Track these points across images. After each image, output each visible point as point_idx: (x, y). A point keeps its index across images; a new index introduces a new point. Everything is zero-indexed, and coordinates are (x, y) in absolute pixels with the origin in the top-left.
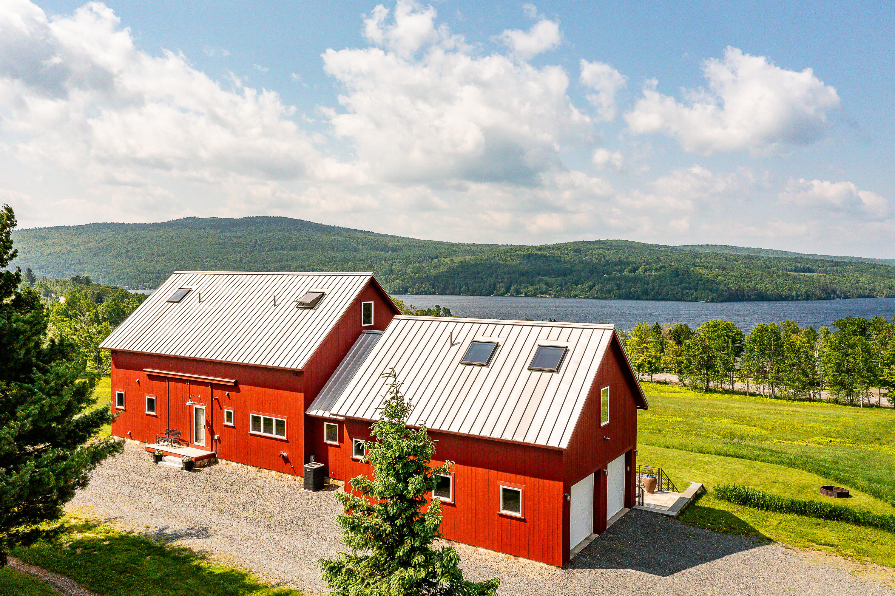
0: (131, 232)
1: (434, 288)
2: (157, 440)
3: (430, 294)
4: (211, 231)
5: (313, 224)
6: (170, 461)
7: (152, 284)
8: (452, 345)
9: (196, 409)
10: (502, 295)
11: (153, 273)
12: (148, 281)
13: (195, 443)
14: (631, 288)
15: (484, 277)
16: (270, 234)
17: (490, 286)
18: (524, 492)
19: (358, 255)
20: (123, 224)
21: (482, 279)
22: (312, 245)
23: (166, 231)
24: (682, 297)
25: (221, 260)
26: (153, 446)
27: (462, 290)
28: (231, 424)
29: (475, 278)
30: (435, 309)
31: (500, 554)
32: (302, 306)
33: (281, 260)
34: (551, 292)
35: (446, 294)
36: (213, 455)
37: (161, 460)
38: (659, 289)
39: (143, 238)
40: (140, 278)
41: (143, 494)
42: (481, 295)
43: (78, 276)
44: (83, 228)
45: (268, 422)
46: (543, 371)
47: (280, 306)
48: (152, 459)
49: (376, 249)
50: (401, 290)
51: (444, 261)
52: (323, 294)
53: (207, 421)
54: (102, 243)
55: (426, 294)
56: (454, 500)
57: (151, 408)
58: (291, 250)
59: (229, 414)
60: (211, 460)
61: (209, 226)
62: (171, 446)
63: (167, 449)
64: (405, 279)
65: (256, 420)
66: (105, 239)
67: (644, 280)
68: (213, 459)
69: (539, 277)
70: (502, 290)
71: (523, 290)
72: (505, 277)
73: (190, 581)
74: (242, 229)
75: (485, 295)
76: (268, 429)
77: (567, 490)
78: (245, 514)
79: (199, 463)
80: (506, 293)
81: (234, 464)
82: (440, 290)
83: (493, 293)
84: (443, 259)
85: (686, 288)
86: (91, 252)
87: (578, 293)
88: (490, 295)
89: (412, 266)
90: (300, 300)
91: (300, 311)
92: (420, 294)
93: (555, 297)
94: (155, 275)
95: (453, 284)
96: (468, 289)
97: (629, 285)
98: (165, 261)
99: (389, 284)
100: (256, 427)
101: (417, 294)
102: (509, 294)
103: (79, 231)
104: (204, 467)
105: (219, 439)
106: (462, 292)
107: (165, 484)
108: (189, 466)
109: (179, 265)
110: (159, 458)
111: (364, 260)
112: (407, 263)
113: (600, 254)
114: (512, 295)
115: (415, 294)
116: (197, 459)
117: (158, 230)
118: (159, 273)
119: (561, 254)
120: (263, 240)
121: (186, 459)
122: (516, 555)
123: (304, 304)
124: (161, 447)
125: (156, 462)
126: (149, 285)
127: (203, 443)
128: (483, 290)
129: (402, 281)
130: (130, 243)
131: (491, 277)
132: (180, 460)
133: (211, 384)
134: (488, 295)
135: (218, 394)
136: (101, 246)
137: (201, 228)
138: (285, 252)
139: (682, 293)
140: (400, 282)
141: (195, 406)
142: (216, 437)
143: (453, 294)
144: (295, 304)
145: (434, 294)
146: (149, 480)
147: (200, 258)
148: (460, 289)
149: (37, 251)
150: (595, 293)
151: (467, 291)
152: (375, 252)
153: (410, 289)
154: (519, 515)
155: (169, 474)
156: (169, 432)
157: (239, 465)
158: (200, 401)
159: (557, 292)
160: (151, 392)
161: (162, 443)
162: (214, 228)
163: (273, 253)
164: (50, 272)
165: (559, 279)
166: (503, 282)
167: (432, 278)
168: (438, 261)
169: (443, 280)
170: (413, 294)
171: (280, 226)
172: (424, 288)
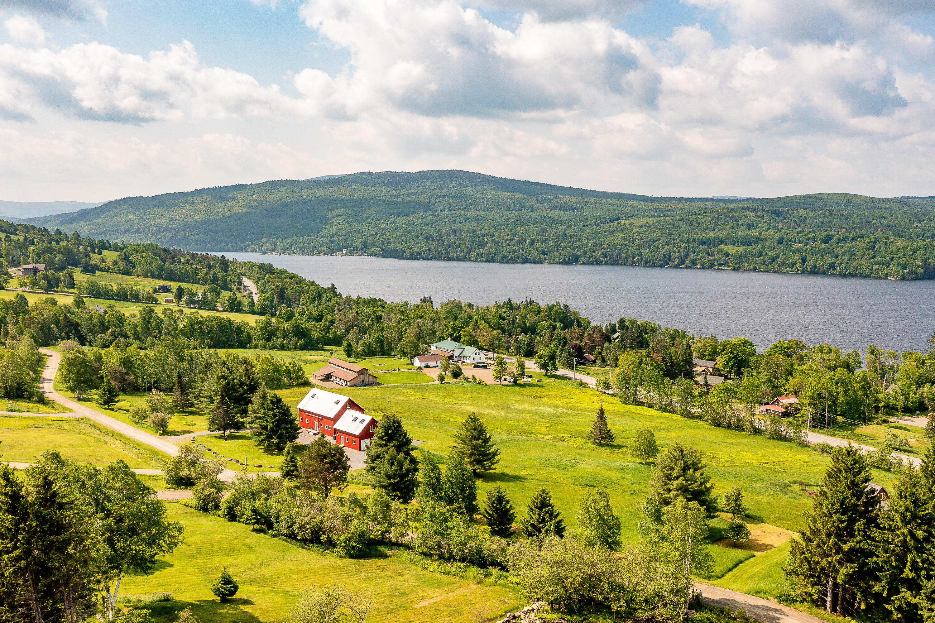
0: (306, 191)
1: (606, 257)
3: (601, 264)
4: (384, 189)
5: (491, 178)
7: (326, 250)
10: (677, 266)
11: (327, 237)
14: (817, 261)
15: (660, 246)
16: (445, 191)
17: (665, 256)
19: (534, 215)
20: (298, 181)
21: (657, 248)
22: (487, 204)
23: (340, 189)
24: (871, 273)
25: (393, 222)
27: (635, 260)
28: (322, 427)
29: (650, 246)
33: (454, 222)
34: (729, 264)
35: (618, 264)
38: (847, 263)
40: (315, 242)
42: (654, 266)
49: (555, 208)
50: (571, 259)
51: (623, 225)
52: (340, 401)
55: (597, 264)
58: (464, 209)
61: (383, 182)
64: (577, 247)
66: (281, 199)
67: (834, 252)
69: (721, 246)
70: (677, 261)
71: (699, 262)
72: (683, 247)
74: (416, 185)
75: (659, 267)
80: (682, 264)
82: (611, 259)
83: (667, 264)
84: (623, 222)
85: (877, 264)
87: (757, 266)
88: (664, 267)
89: (587, 231)
90: (335, 402)
92: (591, 264)
93: (733, 270)
94: (329, 238)
95: (627, 252)
96: (642, 259)
97: (815, 258)
98: (339, 223)
99: (559, 252)
101: (588, 263)
102: (684, 266)
103: (256, 190)
106: (635, 263)
109: (352, 227)
111: (538, 223)
112: (584, 226)
114: (687, 267)
115: (586, 264)
117: (332, 187)
118: (333, 237)
119: (756, 216)
120: (436, 198)
126: (324, 252)
128: (656, 261)
129: (573, 249)
130: (305, 202)
131: (668, 245)
134: (661, 266)
137: (375, 185)
138: (459, 212)
139: (872, 269)
140: (571, 250)
143: (625, 264)
145: (606, 263)
148: (633, 258)
149: (219, 213)
150: (776, 267)
151: (639, 261)
152: (553, 211)
153: (581, 259)
159: (736, 264)
162: (387, 185)
163: (446, 213)
164: (232, 236)
165: (742, 249)
166: (679, 252)
167: (605, 246)
168: (618, 224)
169: (616, 249)
170: (583, 264)
171: (456, 181)
172: (596, 257)
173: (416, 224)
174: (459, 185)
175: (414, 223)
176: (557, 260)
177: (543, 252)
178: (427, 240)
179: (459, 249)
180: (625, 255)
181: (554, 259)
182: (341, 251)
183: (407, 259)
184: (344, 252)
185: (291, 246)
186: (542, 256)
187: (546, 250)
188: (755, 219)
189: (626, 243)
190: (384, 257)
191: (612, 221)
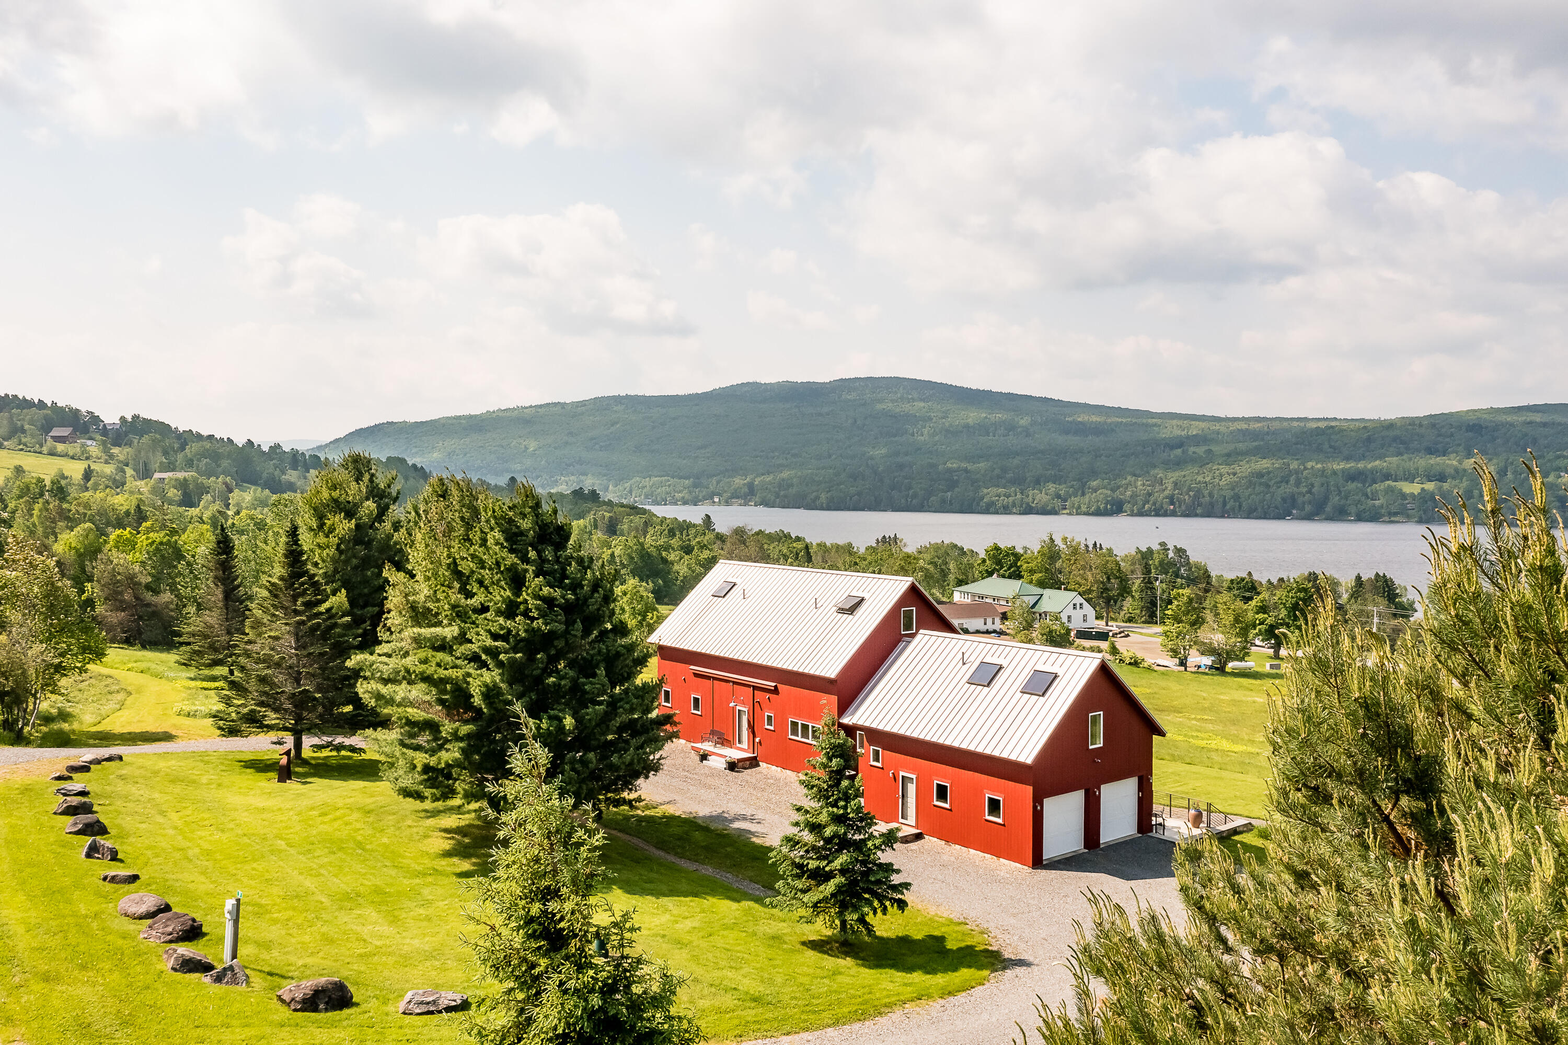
0: (656, 410)
1: (1172, 503)
2: (703, 740)
3: (1165, 515)
4: (780, 405)
5: (956, 389)
6: (714, 760)
7: (687, 496)
8: (964, 664)
9: (739, 711)
10: (1308, 517)
12: (680, 492)
13: (738, 745)
15: (1271, 483)
17: (1284, 500)
18: (1004, 800)
21: (1268, 486)
23: (710, 407)
25: (795, 455)
26: (698, 745)
27: (1228, 507)
28: (772, 728)
29: (1253, 484)
30: (1159, 547)
31: (986, 855)
32: (842, 611)
34: (1411, 512)
35: (1196, 515)
36: (755, 758)
37: (706, 759)
39: (674, 419)
40: (669, 486)
41: (691, 788)
42: (1265, 518)
43: (581, 488)
44: (585, 405)
45: (805, 727)
46: (1032, 694)
47: (822, 608)
48: (698, 758)
49: (1067, 432)
50: (1109, 507)
51: (1194, 453)
52: (863, 599)
53: (749, 722)
54: (613, 429)
55: (1157, 515)
56: (951, 805)
57: (696, 707)
59: (769, 718)
60: (753, 763)
61: (777, 396)
62: (715, 746)
63: (712, 749)
64: (1119, 487)
65: (794, 724)
66: (617, 423)
68: (754, 762)
69: (1388, 482)
70: (1308, 508)
71: (1353, 509)
72: (1316, 484)
73: (729, 849)
74: (830, 399)
75: (1274, 518)
76: (805, 735)
77: (1038, 800)
78: (778, 810)
79: (740, 764)
80: (1316, 515)
81: (774, 768)
82: (1183, 507)
83: (1291, 513)
84: (1192, 449)
86: (596, 444)
88: (1284, 518)
89: (1131, 462)
90: (840, 605)
91: (840, 615)
92: (1147, 515)
93: (1420, 521)
94: (691, 480)
95: (1211, 495)
96: (1240, 506)
98: (708, 458)
99: (1087, 496)
100: (795, 732)
101: (1141, 514)
102: (1323, 517)
103: (579, 411)
104: (745, 769)
105: (760, 742)
106: (1228, 512)
107: (709, 781)
108: (732, 766)
110: (704, 757)
112: (1123, 456)
113: (1526, 435)
114: (1330, 518)
115: (1137, 515)
116: (740, 760)
117: (696, 405)
118: (698, 478)
119: (1439, 435)
121: (728, 759)
122: (999, 856)
123: (843, 609)
124: (707, 746)
125: (702, 761)
126: (683, 498)
127: (745, 745)
128: (1269, 507)
129: (1112, 490)
130: (654, 428)
131: (1287, 482)
132: (723, 760)
133: (754, 687)
134: (1279, 517)
135: (759, 695)
136: (611, 433)
137: (765, 400)
140: (1109, 492)
141: (738, 708)
142: (757, 740)
143: (1209, 515)
144: (835, 608)
145: (1173, 514)
146: (696, 777)
147: (763, 451)
148: (1224, 505)
151: (1237, 508)
152: (1064, 436)
153: (1127, 507)
154: (1000, 821)
155: (713, 773)
156: (713, 733)
157: (779, 769)
158: (743, 703)
159: (1425, 511)
160: (697, 691)
161: (706, 743)
162: (785, 399)
165: (1430, 486)
166: (1310, 492)
167: (1170, 486)
168: (1183, 452)
169: (1190, 489)
170: (1132, 515)
171: (896, 393)
172: (1154, 504)
173: (834, 457)
174: (902, 398)
175: (830, 456)
176: (1084, 508)
177: (1058, 496)
178: (855, 480)
179: (911, 492)
180: (1207, 499)
181: (1079, 507)
182: (712, 498)
183: (822, 509)
184: (716, 500)
185: (631, 492)
186: (1058, 503)
187: (1062, 493)
188: (1440, 439)
189: (1207, 479)
190: (783, 507)
191: (1172, 448)
